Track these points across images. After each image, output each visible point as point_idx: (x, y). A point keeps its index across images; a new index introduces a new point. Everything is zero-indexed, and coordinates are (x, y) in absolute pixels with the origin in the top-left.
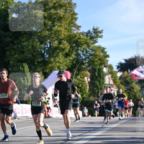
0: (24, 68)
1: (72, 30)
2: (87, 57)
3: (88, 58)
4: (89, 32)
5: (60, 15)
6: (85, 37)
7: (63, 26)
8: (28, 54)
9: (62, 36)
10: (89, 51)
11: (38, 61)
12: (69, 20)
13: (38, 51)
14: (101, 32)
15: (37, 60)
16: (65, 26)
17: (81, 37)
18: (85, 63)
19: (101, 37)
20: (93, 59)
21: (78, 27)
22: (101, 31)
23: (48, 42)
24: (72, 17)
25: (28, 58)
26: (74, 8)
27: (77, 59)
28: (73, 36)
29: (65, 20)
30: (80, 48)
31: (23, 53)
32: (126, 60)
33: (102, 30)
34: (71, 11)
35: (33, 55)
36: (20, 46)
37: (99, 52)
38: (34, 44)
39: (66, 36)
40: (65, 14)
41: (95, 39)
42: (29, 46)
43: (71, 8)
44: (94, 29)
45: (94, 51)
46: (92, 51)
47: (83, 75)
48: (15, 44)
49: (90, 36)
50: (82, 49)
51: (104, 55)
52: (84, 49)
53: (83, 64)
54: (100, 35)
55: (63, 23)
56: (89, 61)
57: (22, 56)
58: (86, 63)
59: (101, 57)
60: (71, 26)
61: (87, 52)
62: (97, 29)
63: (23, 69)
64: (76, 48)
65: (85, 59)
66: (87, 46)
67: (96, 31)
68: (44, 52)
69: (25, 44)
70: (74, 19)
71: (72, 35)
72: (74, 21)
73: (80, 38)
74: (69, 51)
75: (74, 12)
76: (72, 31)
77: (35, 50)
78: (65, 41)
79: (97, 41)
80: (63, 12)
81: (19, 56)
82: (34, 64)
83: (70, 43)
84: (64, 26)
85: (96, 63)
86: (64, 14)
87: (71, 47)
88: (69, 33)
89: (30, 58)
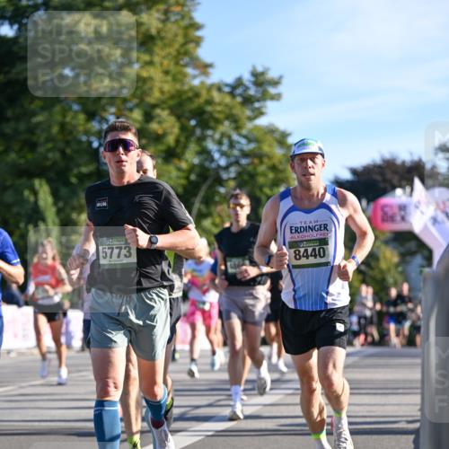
0: (35, 193)
1: (185, 75)
2: (233, 159)
3: (237, 163)
4: (239, 82)
5: (148, 30)
6: (228, 99)
7: (158, 65)
8: (49, 150)
9: (155, 96)
10: (238, 142)
11: (80, 173)
12: (177, 46)
13: (80, 142)
14: (276, 83)
15: (75, 171)
16: (166, 62)
17: (212, 97)
18: (227, 180)
19: (277, 97)
20: (250, 168)
21: (205, 68)
22: (276, 80)
23: (112, 114)
24: (186, 35)
25: (49, 163)
26: (191, 8)
27: (201, 166)
28: (190, 94)
29: (165, 46)
30: (209, 132)
31: (33, 146)
32: (354, 172)
33: (281, 77)
34: (183, 17)
35: (63, 153)
36: (22, 126)
37: (270, 146)
38: (68, 119)
39: (167, 96)
40: (165, 26)
41: (257, 105)
42: (50, 127)
43: (183, 5)
44: (255, 74)
45: (257, 140)
46: (250, 140)
47: (220, 216)
48: (8, 120)
49: (241, 95)
50: (217, 136)
51: (284, 155)
52: (223, 135)
53: (220, 182)
54: (272, 90)
55: (158, 55)
56: (239, 174)
57: (30, 156)
58: (229, 179)
59: (276, 161)
60: (182, 62)
61: (232, 145)
62: (263, 74)
63: (32, 199)
64: (198, 132)
65: (226, 168)
66: (233, 125)
67: (261, 79)
68: (100, 145)
69: (39, 118)
70: (192, 41)
71: (185, 92)
72: (191, 50)
73: (210, 102)
74: (177, 141)
75: (191, 18)
76: (187, 80)
77: (69, 138)
78: (163, 109)
79: (264, 110)
80: (159, 19)
81: (20, 158)
82: (67, 183)
83: (179, 118)
84: (162, 64)
85: (261, 180)
86: (160, 26)
87: (183, 128)
88: (178, 86)
89: (55, 163)
